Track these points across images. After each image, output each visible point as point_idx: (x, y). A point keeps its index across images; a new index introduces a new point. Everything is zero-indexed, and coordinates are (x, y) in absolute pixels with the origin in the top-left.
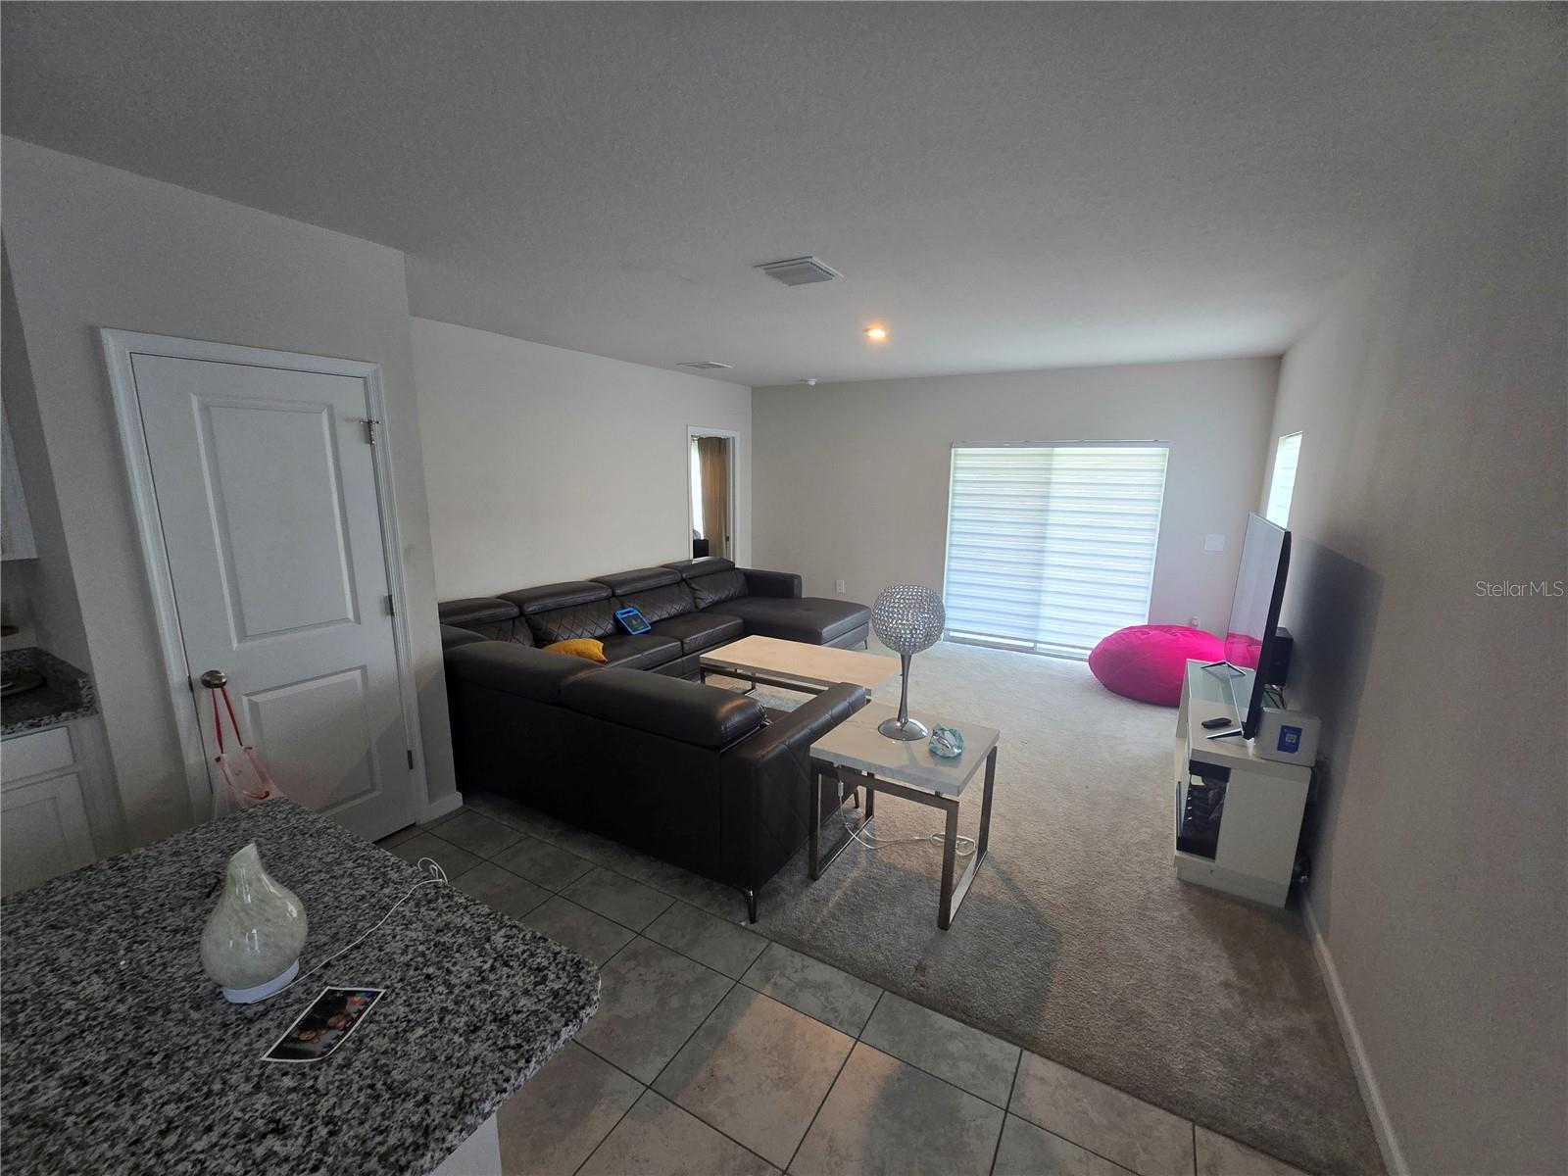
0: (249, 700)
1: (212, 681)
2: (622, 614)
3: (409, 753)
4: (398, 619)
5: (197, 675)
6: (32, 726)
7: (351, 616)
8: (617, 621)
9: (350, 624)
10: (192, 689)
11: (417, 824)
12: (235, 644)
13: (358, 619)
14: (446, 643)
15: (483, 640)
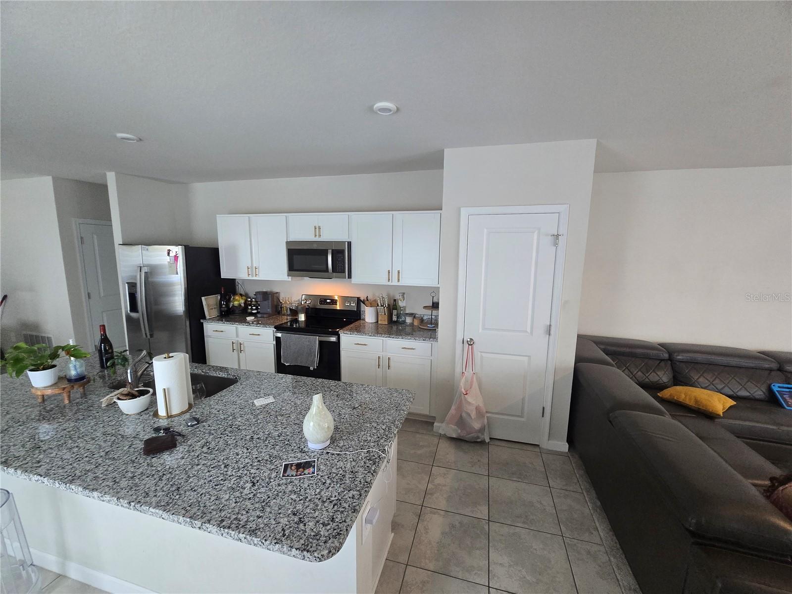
0: (481, 355)
1: (471, 343)
2: (779, 387)
3: (544, 408)
4: (551, 337)
5: (467, 338)
6: (424, 340)
7: (529, 331)
8: (770, 391)
9: (527, 334)
10: (463, 343)
11: (540, 446)
12: (480, 331)
13: (532, 333)
14: (579, 360)
15: (612, 366)
